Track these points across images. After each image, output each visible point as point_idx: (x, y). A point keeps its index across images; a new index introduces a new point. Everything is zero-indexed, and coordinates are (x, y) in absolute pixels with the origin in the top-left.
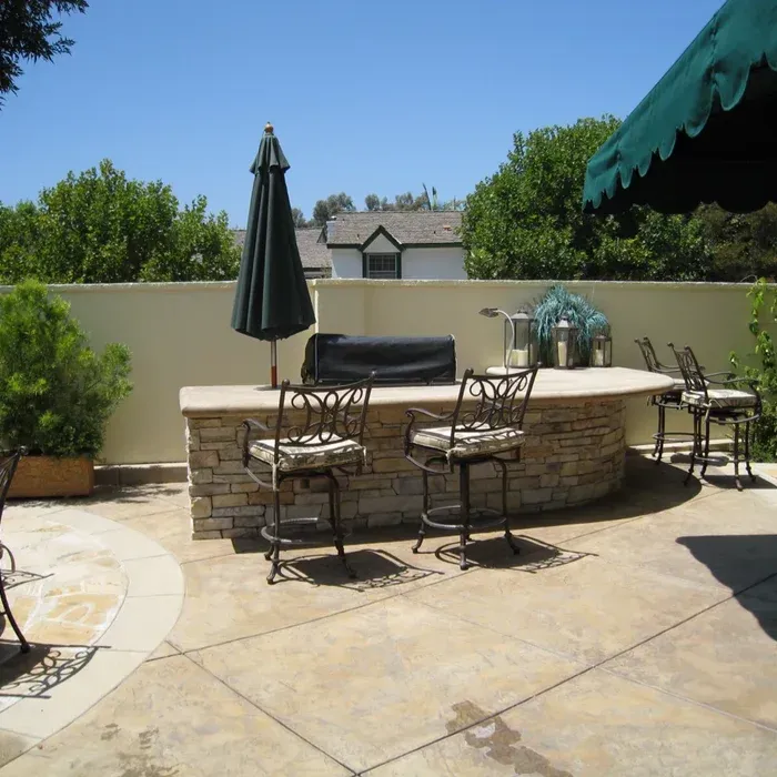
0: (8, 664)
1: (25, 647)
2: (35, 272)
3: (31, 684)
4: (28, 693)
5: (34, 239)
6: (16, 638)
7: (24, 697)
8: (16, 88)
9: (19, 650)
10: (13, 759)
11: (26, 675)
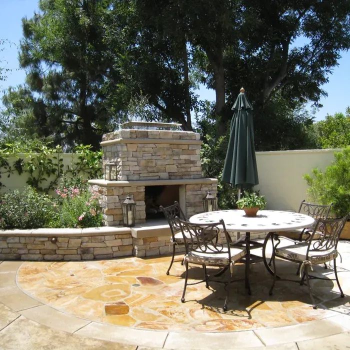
0: (335, 300)
1: (342, 295)
2: (343, 144)
3: (345, 309)
4: (343, 312)
5: (343, 129)
6: (339, 291)
7: (342, 313)
8: (338, 64)
9: (340, 296)
10: (338, 334)
11: (342, 305)
